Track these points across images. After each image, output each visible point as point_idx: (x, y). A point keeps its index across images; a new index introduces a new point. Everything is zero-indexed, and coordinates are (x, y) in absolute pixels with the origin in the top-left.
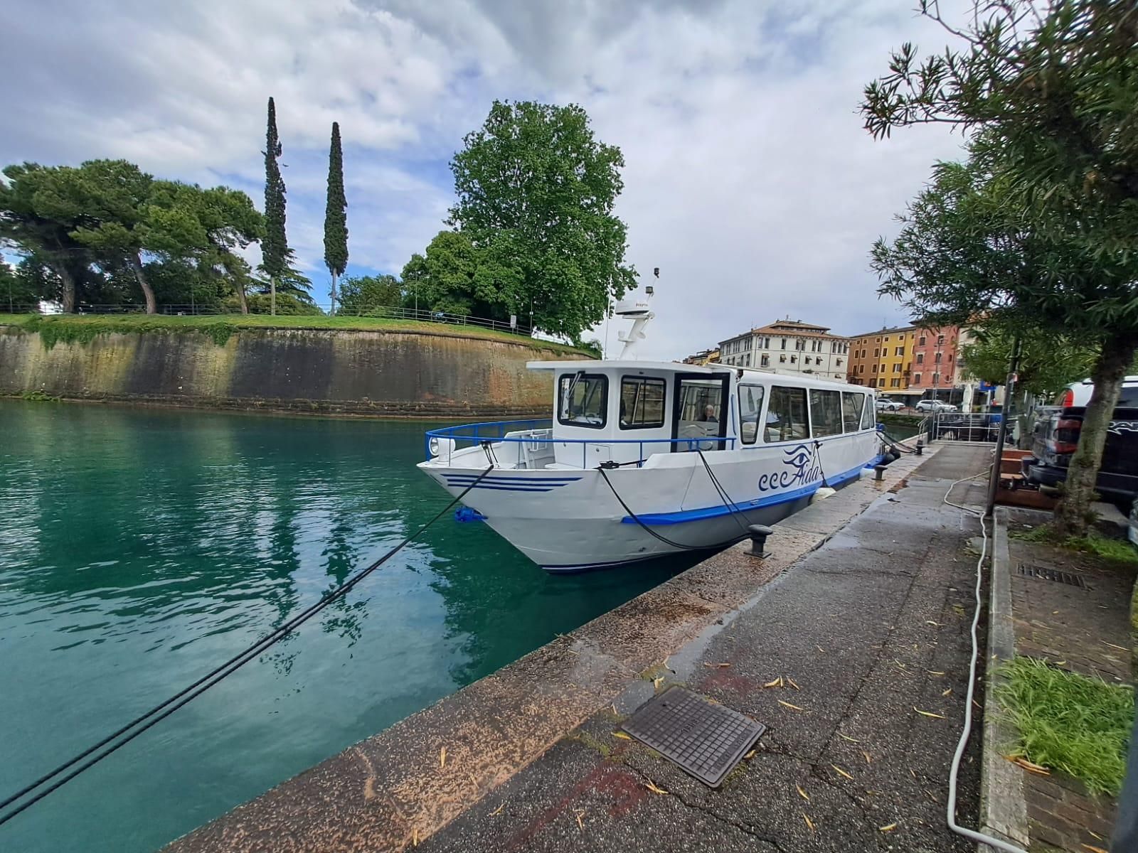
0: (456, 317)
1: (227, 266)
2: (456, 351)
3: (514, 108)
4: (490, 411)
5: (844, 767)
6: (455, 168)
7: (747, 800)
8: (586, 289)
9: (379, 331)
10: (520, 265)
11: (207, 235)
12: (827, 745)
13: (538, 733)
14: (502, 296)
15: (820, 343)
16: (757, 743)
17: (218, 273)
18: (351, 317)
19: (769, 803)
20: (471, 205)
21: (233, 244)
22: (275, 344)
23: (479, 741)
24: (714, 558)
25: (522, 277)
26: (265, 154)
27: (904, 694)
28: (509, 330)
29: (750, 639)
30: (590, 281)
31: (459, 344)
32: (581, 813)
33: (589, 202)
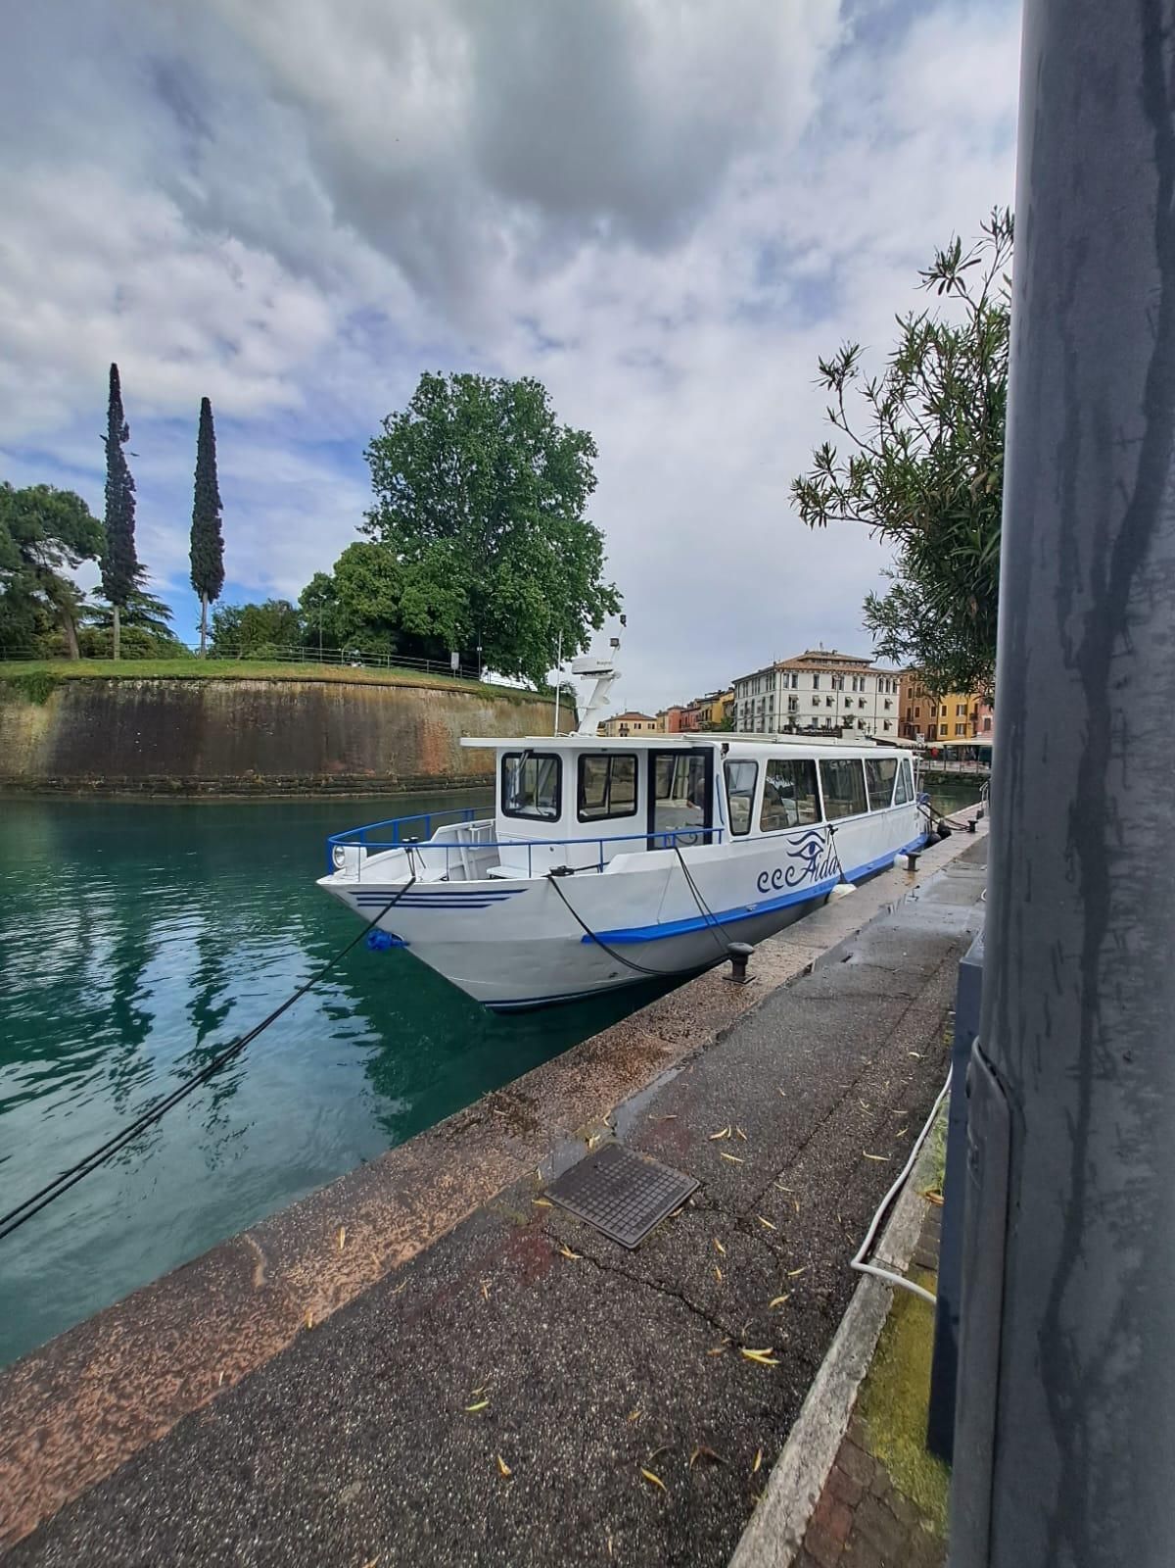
0: (376, 656)
1: (49, 592)
2: (377, 703)
3: (449, 382)
4: (425, 782)
5: (771, 1219)
6: (371, 458)
7: (662, 1258)
8: (552, 615)
9: (268, 679)
10: (462, 586)
11: (21, 551)
12: (760, 1198)
13: (451, 1206)
14: (438, 628)
15: (862, 680)
16: (687, 1200)
17: (36, 601)
18: (229, 661)
19: (684, 1259)
20: (395, 507)
21: (60, 562)
22: (121, 701)
23: (384, 1219)
24: (685, 986)
25: (465, 601)
26: (105, 438)
27: (858, 1138)
28: (447, 672)
29: (707, 1086)
30: (557, 605)
31: (381, 694)
32: (486, 1285)
33: (553, 502)
